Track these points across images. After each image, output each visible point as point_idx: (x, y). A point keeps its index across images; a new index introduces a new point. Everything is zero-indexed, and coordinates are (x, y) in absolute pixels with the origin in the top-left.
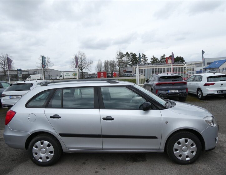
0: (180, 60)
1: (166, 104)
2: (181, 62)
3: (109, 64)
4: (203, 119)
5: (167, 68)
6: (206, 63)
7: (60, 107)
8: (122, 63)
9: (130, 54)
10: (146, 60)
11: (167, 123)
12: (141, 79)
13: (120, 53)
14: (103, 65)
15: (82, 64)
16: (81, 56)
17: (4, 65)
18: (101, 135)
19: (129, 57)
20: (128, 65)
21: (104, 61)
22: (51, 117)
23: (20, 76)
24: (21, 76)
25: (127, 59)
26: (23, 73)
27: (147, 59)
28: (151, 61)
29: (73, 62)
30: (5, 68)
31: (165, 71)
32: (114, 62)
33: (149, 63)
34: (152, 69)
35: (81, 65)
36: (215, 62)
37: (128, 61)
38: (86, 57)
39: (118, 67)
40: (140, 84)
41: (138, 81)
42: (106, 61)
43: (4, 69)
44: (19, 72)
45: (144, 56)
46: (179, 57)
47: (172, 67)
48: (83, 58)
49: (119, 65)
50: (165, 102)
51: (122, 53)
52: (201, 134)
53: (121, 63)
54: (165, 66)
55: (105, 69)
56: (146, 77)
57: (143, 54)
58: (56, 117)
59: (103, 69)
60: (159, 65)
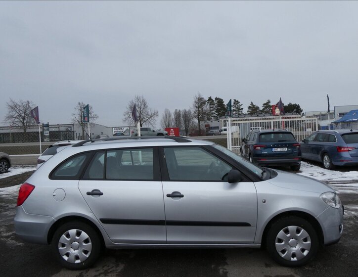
0: (294, 109)
1: (262, 174)
2: (296, 112)
3: (181, 116)
4: (320, 196)
5: (274, 122)
6: (337, 114)
7: (103, 177)
8: (202, 113)
9: (214, 100)
10: (239, 109)
11: (265, 202)
12: (235, 138)
13: (198, 99)
14: (173, 116)
15: (142, 116)
16: (140, 104)
17: (24, 117)
18: (164, 221)
19: (212, 104)
20: (211, 117)
21: (174, 111)
22: (88, 194)
23: (46, 135)
24: (48, 135)
25: (210, 108)
26: (51, 130)
27: (241, 107)
28: (248, 111)
29: (128, 114)
30: (25, 122)
31: (271, 126)
32: (189, 112)
33: (245, 114)
34: (251, 123)
35: (140, 117)
36: (352, 112)
37: (213, 110)
38: (147, 105)
39: (196, 120)
40: (233, 145)
41: (229, 142)
42: (178, 111)
43: (23, 123)
44: (45, 128)
45: (236, 102)
46: (292, 104)
47: (281, 120)
48: (142, 107)
49: (198, 118)
50: (261, 171)
51: (202, 98)
52: (318, 220)
53: (202, 115)
54: (270, 119)
55: (176, 123)
56: (242, 136)
57: (235, 100)
58: (96, 193)
59: (173, 124)
60: (262, 118)
